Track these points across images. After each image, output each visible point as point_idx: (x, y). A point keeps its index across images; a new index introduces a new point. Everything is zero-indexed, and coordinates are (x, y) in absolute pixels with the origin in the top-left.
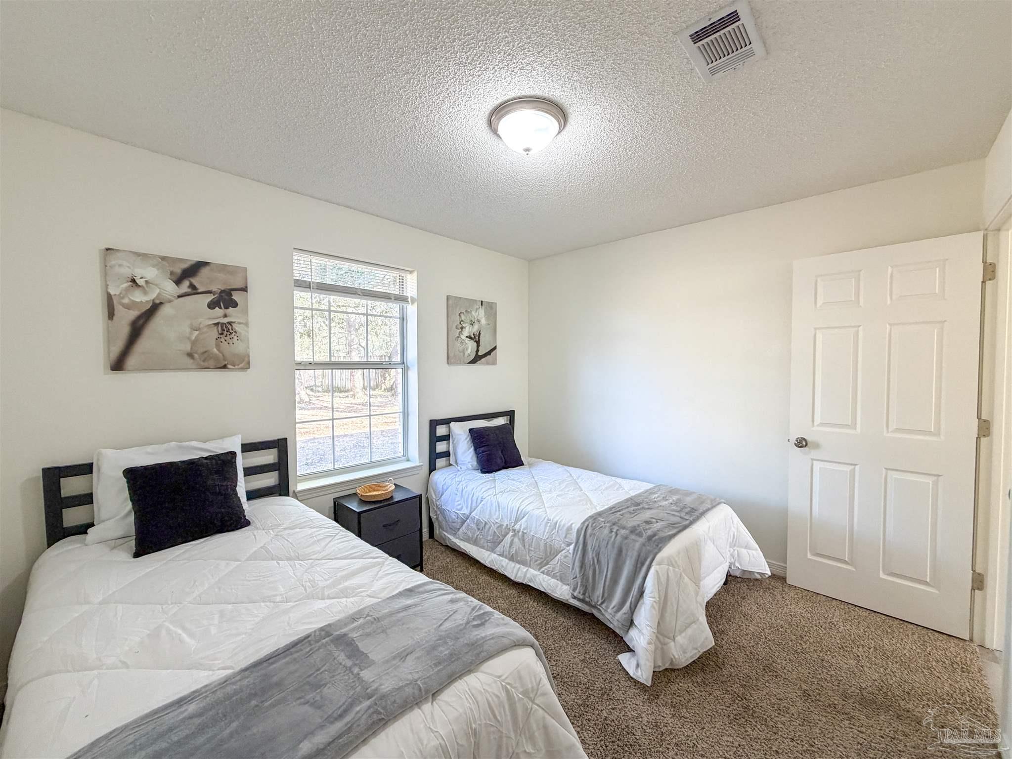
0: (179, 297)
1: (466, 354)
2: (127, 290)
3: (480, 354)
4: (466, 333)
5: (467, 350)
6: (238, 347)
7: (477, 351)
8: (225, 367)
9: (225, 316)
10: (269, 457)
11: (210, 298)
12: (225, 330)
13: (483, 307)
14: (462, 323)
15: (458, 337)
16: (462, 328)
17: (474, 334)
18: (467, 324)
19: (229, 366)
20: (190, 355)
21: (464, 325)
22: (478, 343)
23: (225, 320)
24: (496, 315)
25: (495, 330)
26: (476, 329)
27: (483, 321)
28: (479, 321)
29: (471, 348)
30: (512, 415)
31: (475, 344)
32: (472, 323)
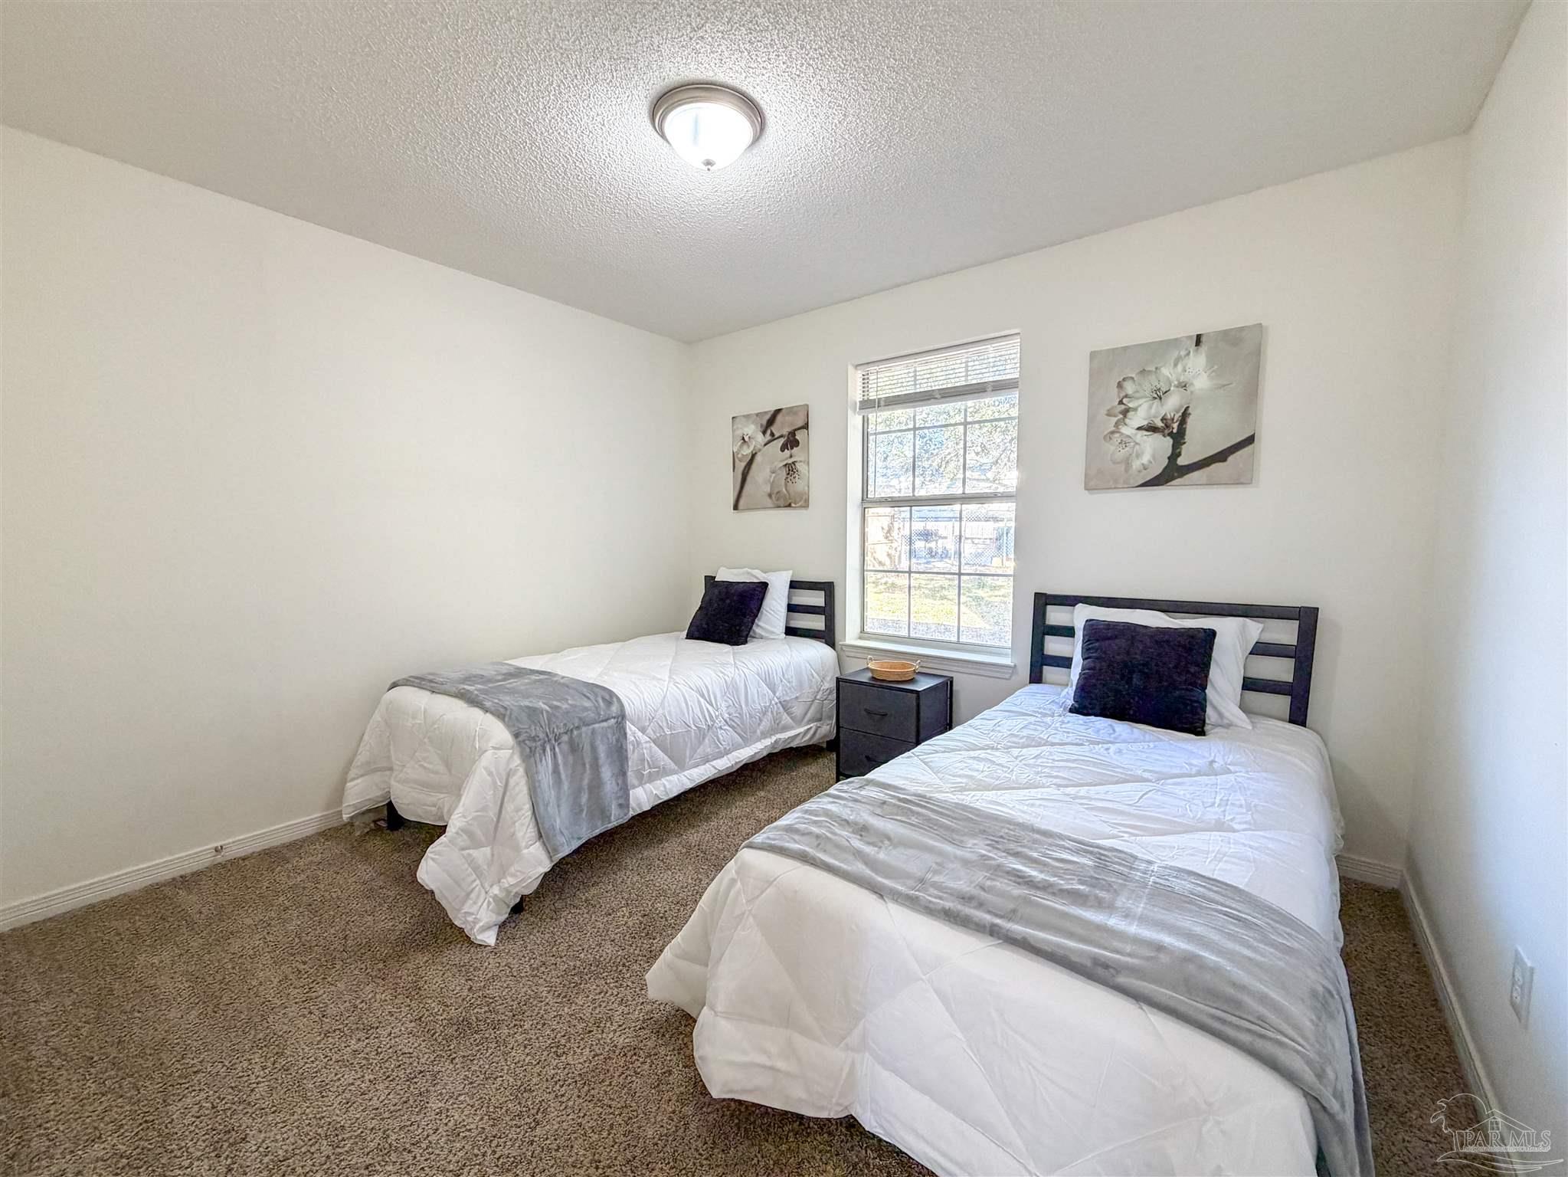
0: (765, 445)
1: (1136, 464)
2: (741, 446)
3: (1182, 461)
4: (1138, 419)
5: (1138, 456)
6: (799, 485)
7: (1175, 455)
8: (789, 505)
9: (791, 456)
10: (817, 599)
11: (782, 441)
12: (791, 469)
13: (1204, 348)
14: (1125, 401)
15: (1113, 433)
16: (1125, 412)
17: (1162, 420)
18: (1141, 401)
19: (793, 505)
20: (770, 496)
21: (1131, 405)
22: (1179, 439)
23: (790, 461)
24: (1256, 356)
25: (1251, 394)
26: (1171, 405)
27: (1201, 383)
28: (1184, 386)
29: (1153, 451)
30: (1307, 619)
31: (1169, 441)
32: (1159, 396)
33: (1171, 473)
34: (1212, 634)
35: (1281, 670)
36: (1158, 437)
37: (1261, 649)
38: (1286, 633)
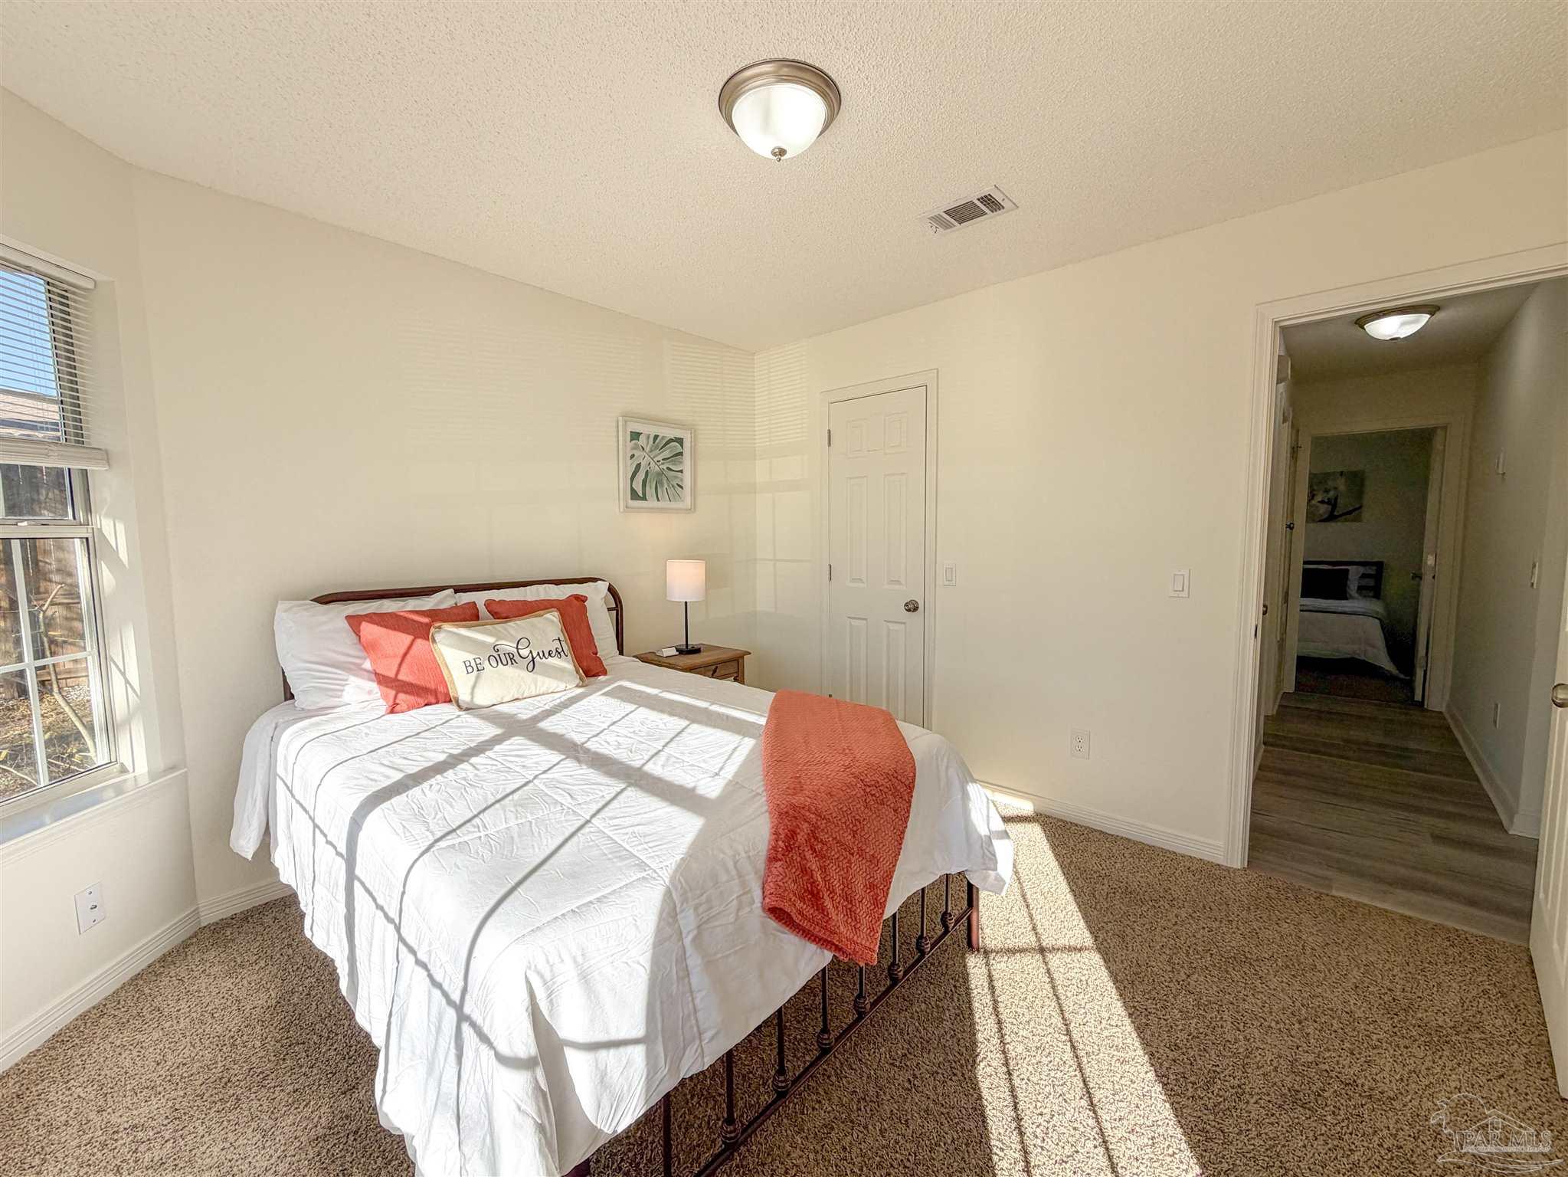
3: (1335, 513)
13: (1343, 476)
17: (1328, 499)
22: (1334, 506)
24: (1362, 481)
25: (1360, 494)
26: (1332, 494)
27: (1342, 487)
28: (1336, 488)
29: (1324, 509)
30: (1380, 566)
31: (1330, 507)
32: (1327, 491)
33: (1331, 518)
34: (1348, 570)
35: (1371, 583)
36: (1326, 506)
37: (1364, 576)
38: (1371, 571)
